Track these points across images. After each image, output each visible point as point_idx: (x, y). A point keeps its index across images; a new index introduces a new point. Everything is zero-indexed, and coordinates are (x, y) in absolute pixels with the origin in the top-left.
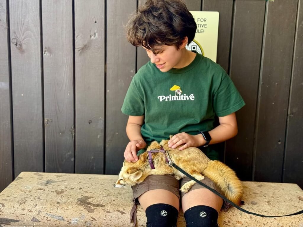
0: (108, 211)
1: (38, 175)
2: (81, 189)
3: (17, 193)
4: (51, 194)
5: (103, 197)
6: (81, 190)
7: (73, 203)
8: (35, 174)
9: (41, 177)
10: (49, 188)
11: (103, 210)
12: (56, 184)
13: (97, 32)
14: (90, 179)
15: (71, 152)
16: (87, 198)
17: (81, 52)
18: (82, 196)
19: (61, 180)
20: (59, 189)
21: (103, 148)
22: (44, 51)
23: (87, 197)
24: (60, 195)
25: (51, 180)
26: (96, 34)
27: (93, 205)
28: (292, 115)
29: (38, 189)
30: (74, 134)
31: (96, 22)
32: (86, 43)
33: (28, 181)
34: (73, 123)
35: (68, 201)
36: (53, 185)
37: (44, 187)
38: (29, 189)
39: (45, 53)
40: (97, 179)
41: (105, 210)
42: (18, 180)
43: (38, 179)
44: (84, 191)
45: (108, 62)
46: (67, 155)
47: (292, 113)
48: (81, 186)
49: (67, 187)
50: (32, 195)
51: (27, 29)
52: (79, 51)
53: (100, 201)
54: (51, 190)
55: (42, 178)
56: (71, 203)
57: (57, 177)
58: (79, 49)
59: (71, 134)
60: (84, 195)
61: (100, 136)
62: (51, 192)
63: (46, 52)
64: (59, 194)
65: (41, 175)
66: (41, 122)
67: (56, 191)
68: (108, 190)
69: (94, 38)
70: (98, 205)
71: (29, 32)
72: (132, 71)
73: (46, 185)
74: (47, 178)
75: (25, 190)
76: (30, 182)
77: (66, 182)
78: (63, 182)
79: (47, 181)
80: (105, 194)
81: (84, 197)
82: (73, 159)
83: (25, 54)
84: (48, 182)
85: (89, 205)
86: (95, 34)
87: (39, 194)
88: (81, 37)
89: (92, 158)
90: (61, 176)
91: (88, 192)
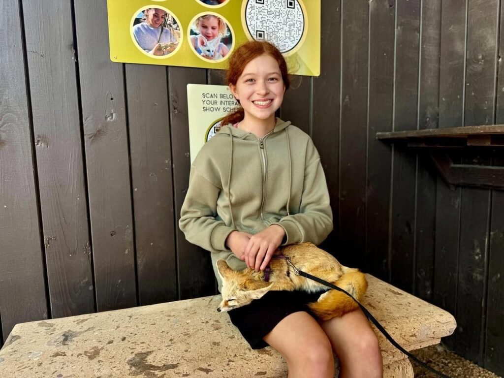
0: (185, 373)
1: (46, 326)
2: (124, 339)
3: (16, 374)
4: (79, 361)
5: (166, 348)
6: (126, 341)
7: (123, 373)
8: (40, 325)
9: (52, 328)
10: (71, 348)
11: (177, 373)
12: (80, 337)
13: (115, 112)
14: (130, 317)
15: (88, 279)
16: (143, 356)
17: (93, 140)
18: (132, 353)
19: (86, 328)
20: (89, 346)
21: (133, 266)
22: (36, 141)
23: (142, 353)
24: (96, 360)
25: (69, 331)
26: (114, 115)
27: (158, 368)
29: (53, 356)
30: (90, 253)
31: (112, 99)
32: (99, 126)
33: (32, 341)
34: (87, 238)
35: (114, 369)
36: (77, 342)
37: (62, 349)
38: (38, 358)
39: (37, 144)
40: (141, 315)
41: (179, 373)
42: (14, 343)
43: (47, 333)
44: (133, 343)
45: (132, 152)
46: (82, 283)
48: (122, 335)
49: (102, 340)
50: (45, 371)
51: (7, 110)
52: (90, 138)
53: (165, 357)
54: (76, 353)
55: (54, 330)
56: (121, 373)
57: (78, 324)
58: (90, 136)
59: (86, 253)
60: (136, 352)
61: (128, 251)
62: (78, 356)
63: (40, 143)
64: (93, 359)
65: (51, 325)
66: (39, 242)
67: (86, 353)
68: (167, 333)
69: (112, 120)
70: (166, 367)
71: (11, 114)
72: (167, 162)
73: (65, 345)
74: (61, 328)
75: (30, 362)
76: (35, 342)
77: (95, 330)
78: (91, 332)
79: (64, 335)
80: (167, 342)
81: (136, 355)
82: (91, 288)
83: (7, 147)
84: (67, 337)
85: (151, 371)
86: (112, 115)
87: (58, 366)
88: (92, 119)
89: (120, 281)
90: (83, 321)
91: (139, 343)
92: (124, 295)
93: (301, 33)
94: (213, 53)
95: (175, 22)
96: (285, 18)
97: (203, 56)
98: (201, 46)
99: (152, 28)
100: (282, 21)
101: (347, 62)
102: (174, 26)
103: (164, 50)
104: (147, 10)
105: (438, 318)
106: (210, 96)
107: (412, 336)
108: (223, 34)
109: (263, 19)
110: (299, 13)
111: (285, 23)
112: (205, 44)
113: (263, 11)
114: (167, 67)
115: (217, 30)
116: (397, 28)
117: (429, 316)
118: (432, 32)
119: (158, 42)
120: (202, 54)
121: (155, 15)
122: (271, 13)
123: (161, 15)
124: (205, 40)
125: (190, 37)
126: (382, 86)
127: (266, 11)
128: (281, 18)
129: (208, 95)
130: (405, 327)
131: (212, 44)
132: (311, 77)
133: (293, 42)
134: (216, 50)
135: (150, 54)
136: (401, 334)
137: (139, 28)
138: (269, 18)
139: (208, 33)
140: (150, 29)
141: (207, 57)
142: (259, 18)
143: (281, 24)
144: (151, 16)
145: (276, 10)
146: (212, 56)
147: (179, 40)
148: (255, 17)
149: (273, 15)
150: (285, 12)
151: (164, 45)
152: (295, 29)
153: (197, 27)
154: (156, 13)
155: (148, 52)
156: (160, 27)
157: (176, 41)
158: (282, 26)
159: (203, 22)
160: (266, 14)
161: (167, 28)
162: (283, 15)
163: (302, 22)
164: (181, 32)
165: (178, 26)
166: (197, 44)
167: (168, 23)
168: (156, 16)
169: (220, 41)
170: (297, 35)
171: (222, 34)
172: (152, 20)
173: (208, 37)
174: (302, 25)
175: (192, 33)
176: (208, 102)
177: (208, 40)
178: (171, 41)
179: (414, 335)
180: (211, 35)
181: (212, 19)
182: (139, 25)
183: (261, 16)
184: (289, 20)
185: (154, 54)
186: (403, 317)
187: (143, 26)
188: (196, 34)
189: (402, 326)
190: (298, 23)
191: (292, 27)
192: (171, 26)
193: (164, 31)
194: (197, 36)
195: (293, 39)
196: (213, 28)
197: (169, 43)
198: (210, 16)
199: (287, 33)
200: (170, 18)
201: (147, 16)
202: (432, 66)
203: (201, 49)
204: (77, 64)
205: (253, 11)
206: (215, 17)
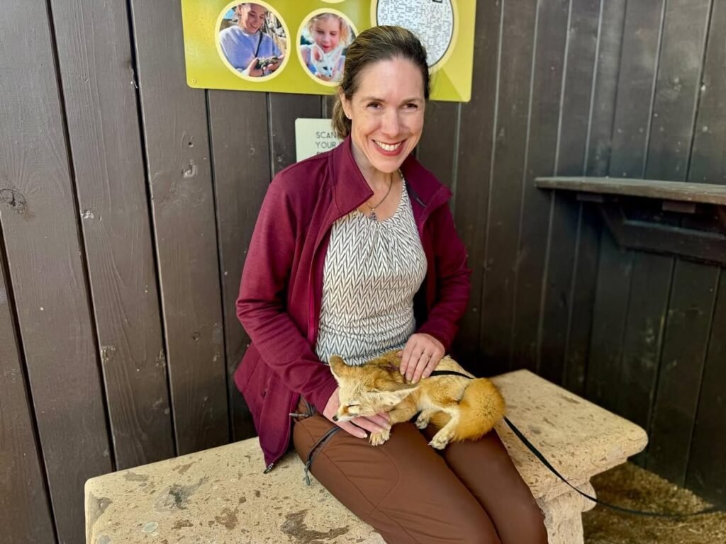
0: (359, 538)
1: (138, 480)
2: (258, 494)
4: (216, 534)
5: (321, 504)
6: (262, 498)
8: (128, 477)
9: (147, 483)
10: (194, 513)
11: (349, 539)
12: (197, 495)
13: (195, 164)
14: (248, 457)
15: (162, 400)
16: (297, 518)
17: (164, 206)
18: (280, 515)
19: (196, 479)
20: (217, 510)
22: (81, 210)
23: (293, 515)
24: (237, 530)
25: (175, 485)
26: (194, 167)
27: (325, 535)
28: (489, 269)
29: (176, 528)
30: (164, 365)
31: (190, 144)
33: (132, 506)
34: (161, 344)
35: (270, 542)
36: (197, 503)
37: (182, 515)
38: (157, 533)
39: (84, 216)
41: (352, 539)
43: (145, 491)
44: (273, 499)
46: (154, 405)
47: (488, 266)
48: (252, 487)
49: (228, 497)
52: (160, 203)
53: (327, 519)
54: (204, 520)
55: (153, 485)
57: (181, 472)
58: (160, 201)
59: (159, 365)
60: (284, 514)
61: (217, 358)
62: (210, 525)
63: (87, 213)
64: (233, 527)
65: (143, 478)
66: (94, 356)
67: (218, 520)
69: (191, 176)
70: (335, 532)
74: (161, 482)
75: (150, 540)
76: (137, 507)
77: (210, 482)
78: (207, 485)
79: (171, 493)
81: (287, 517)
82: (167, 411)
84: (177, 497)
85: (318, 540)
86: (191, 168)
88: (162, 175)
89: (206, 399)
90: (186, 467)
91: (281, 498)
92: (211, 416)
93: (448, 39)
94: (331, 72)
95: (279, 26)
96: (429, 17)
97: (318, 77)
98: (316, 61)
99: (247, 35)
100: (425, 22)
101: (505, 81)
102: (278, 31)
103: (264, 68)
104: (240, 6)
105: (629, 435)
106: (325, 135)
107: (603, 460)
108: (346, 42)
109: (400, 19)
110: (448, 10)
111: (429, 25)
112: (320, 59)
113: (400, 6)
114: (267, 93)
115: (337, 36)
116: (570, 30)
117: (619, 433)
118: (613, 36)
119: (256, 56)
120: (316, 73)
121: (251, 14)
122: (411, 9)
123: (259, 14)
124: (321, 52)
125: (300, 48)
126: (546, 114)
127: (404, 7)
128: (424, 17)
129: (323, 135)
130: (595, 450)
131: (330, 58)
132: (458, 103)
133: (438, 52)
134: (335, 67)
135: (244, 75)
136: (591, 460)
137: (227, 35)
138: (407, 18)
139: (325, 42)
140: (243, 35)
141: (323, 77)
142: (395, 18)
143: (423, 26)
144: (245, 16)
145: (418, 5)
146: (330, 76)
147: (285, 53)
148: (389, 16)
149: (413, 12)
150: (429, 8)
151: (263, 61)
152: (442, 33)
153: (310, 32)
154: (252, 11)
155: (241, 72)
156: (259, 32)
157: (281, 54)
158: (425, 29)
159: (318, 24)
160: (404, 11)
161: (267, 35)
162: (427, 13)
163: (451, 22)
164: (288, 40)
165: (283, 31)
166: (309, 58)
167: (270, 26)
168: (253, 16)
169: (341, 52)
170: (444, 43)
171: (344, 43)
172: (247, 22)
173: (325, 47)
174: (451, 27)
175: (303, 41)
176: (324, 145)
177: (325, 52)
178: (274, 54)
179: (604, 459)
180: (329, 44)
181: (331, 19)
182: (228, 30)
183: (397, 14)
184: (434, 20)
185: (250, 75)
186: (591, 437)
187: (233, 31)
188: (308, 43)
189: (592, 449)
190: (446, 24)
191: (438, 30)
192: (273, 31)
193: (264, 39)
194: (310, 46)
195: (438, 49)
196: (332, 34)
197: (271, 58)
198: (328, 14)
199: (431, 40)
200: (273, 20)
201: (240, 15)
202: (609, 84)
203: (315, 66)
204: (137, 91)
205: (387, 6)
206: (335, 16)
